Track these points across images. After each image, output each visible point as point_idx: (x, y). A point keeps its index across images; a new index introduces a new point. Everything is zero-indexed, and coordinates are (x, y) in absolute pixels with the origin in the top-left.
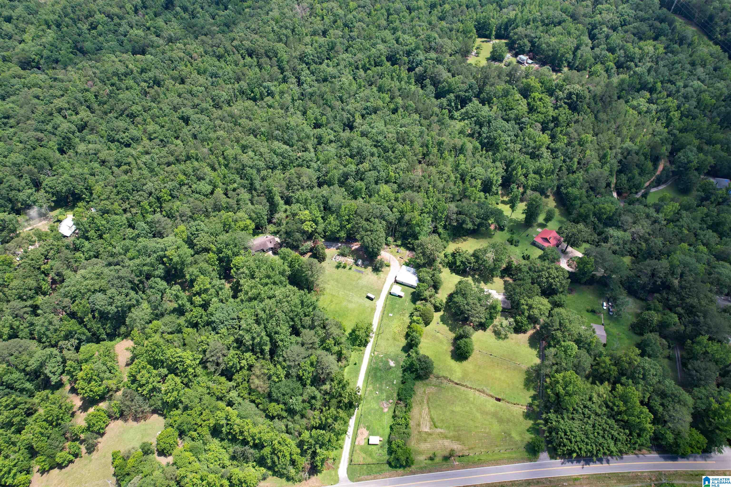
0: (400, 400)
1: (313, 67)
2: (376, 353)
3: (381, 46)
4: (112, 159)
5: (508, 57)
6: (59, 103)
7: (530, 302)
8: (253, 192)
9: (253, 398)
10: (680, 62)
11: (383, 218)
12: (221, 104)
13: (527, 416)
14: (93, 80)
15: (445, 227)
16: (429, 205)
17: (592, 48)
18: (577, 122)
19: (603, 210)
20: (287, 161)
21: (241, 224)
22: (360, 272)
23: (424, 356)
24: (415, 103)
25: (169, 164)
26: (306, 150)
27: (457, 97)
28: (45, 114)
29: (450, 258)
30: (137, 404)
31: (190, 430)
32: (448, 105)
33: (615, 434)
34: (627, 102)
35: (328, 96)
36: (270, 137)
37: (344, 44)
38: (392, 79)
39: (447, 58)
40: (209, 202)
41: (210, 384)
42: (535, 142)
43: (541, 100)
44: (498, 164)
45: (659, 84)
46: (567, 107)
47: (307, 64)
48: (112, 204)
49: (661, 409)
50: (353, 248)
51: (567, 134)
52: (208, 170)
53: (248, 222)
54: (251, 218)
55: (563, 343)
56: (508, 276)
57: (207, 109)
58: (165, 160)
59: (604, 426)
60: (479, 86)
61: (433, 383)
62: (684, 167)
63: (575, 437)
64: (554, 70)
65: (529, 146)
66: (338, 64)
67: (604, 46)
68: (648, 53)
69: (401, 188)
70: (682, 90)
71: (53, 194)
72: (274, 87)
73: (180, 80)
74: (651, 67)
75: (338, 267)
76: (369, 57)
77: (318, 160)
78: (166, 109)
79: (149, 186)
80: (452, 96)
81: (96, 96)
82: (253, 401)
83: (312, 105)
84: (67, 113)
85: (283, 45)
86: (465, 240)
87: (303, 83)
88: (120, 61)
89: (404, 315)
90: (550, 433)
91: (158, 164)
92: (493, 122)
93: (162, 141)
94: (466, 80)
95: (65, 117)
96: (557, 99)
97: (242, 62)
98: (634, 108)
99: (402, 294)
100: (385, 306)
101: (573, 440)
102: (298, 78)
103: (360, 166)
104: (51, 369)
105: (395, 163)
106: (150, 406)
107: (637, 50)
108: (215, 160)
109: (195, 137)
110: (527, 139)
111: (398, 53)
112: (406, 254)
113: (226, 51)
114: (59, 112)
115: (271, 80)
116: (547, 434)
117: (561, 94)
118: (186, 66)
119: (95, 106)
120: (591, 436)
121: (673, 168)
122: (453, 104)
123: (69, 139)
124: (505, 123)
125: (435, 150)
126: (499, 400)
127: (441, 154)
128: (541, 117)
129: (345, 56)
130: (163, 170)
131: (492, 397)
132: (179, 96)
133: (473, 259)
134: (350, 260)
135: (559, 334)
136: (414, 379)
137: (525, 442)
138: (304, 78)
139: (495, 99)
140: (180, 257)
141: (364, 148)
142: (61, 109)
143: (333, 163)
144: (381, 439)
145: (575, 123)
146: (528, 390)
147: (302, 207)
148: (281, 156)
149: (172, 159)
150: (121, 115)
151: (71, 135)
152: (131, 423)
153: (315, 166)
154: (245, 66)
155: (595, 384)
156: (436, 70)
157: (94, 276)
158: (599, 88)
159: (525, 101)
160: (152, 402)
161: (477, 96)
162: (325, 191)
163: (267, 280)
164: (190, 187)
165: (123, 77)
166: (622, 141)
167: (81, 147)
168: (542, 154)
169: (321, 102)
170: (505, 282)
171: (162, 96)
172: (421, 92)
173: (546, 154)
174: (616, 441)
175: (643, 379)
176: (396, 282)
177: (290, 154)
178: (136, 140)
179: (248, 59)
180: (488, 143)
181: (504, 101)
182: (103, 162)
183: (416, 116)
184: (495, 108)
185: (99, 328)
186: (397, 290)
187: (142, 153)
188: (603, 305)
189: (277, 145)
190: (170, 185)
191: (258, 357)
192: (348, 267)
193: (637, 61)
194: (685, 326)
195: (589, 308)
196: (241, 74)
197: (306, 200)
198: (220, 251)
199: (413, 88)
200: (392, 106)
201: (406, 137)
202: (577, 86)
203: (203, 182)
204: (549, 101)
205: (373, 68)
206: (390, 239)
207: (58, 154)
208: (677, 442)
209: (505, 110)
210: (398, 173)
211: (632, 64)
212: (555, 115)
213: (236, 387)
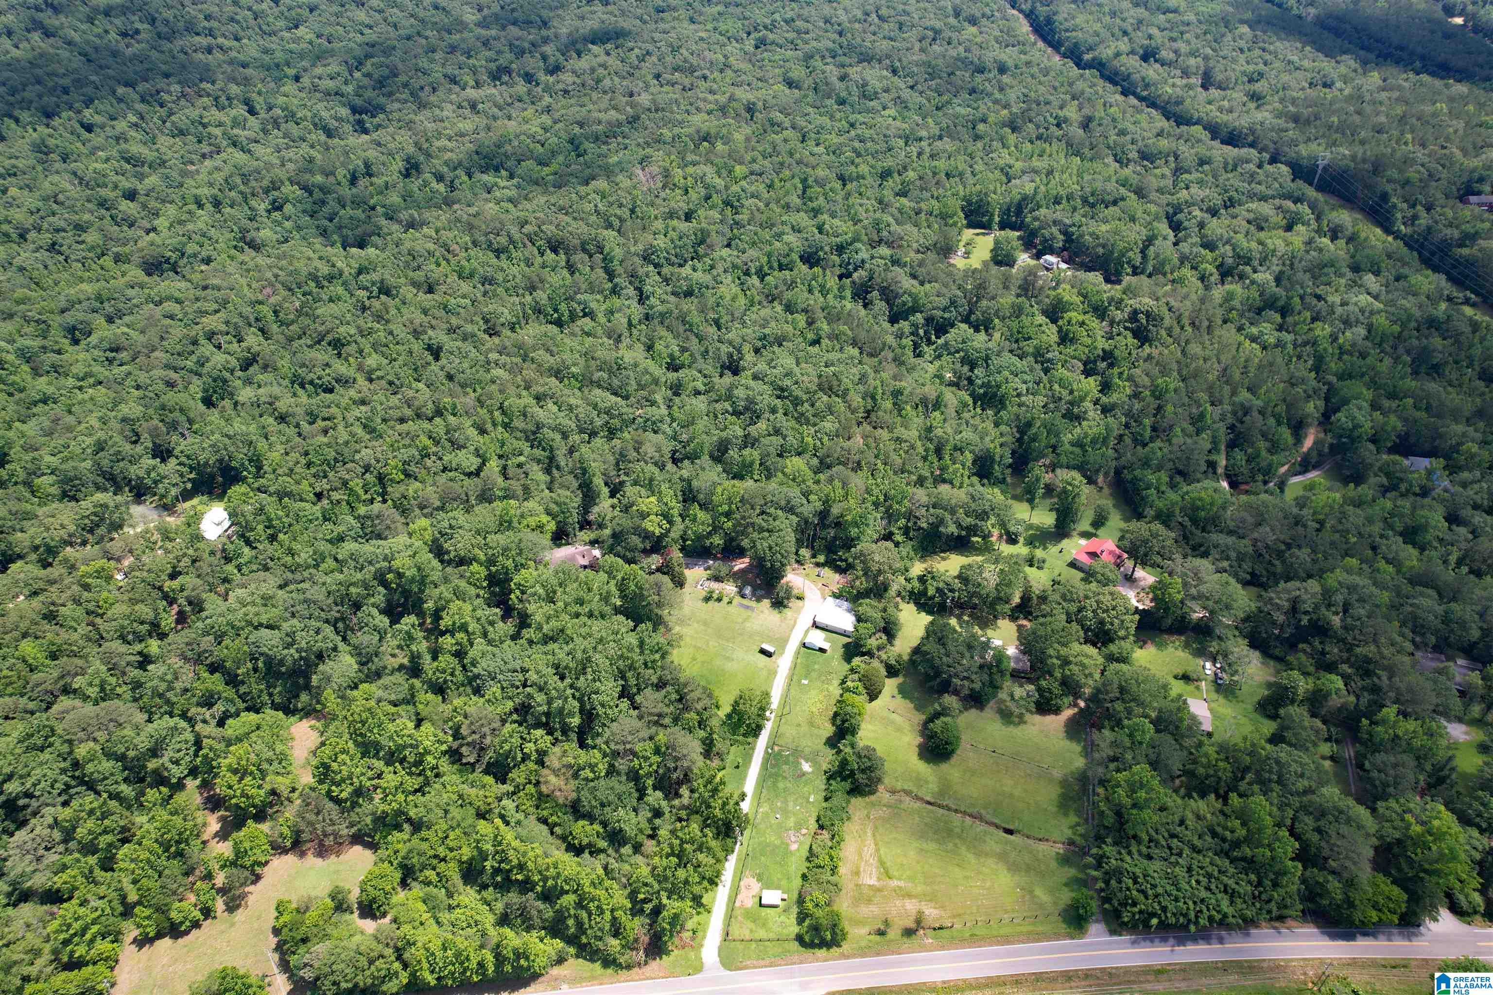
0: (821, 827)
1: (666, 270)
2: (776, 748)
3: (791, 238)
4: (299, 411)
5: (1024, 259)
6: (212, 322)
7: (1064, 651)
8: (555, 471)
9: (545, 813)
10: (1333, 266)
11: (790, 509)
12: (498, 328)
13: (1065, 860)
14: (272, 285)
15: (906, 531)
16: (876, 491)
17: (1175, 244)
18: (1149, 358)
19: (1199, 503)
20: (616, 422)
21: (532, 521)
22: (747, 607)
23: (867, 748)
24: (852, 330)
25: (402, 420)
26: (653, 403)
27: (929, 320)
28: (184, 341)
29: (916, 584)
30: (327, 818)
31: (424, 867)
32: (912, 334)
33: (1231, 882)
34: (1240, 329)
35: (695, 317)
36: (586, 382)
37: (724, 235)
38: (810, 291)
39: (910, 256)
40: (472, 485)
41: (466, 789)
42: (1071, 392)
43: (1082, 324)
44: (1003, 428)
45: (1297, 300)
46: (1129, 334)
47: (656, 266)
48: (298, 483)
49: (1315, 838)
50: (736, 568)
51: (1130, 379)
52: (472, 432)
53: (545, 518)
54: (548, 513)
55: (1126, 722)
56: (1025, 618)
57: (473, 335)
58: (397, 414)
59: (1210, 869)
60: (969, 302)
61: (885, 801)
62: (1349, 437)
63: (1154, 886)
64: (1107, 280)
65: (1060, 399)
66: (712, 267)
67: (1196, 239)
68: (1274, 251)
69: (824, 465)
70: (1339, 310)
71: (192, 468)
72: (594, 302)
73: (425, 287)
74: (1281, 272)
75: (707, 599)
76: (769, 255)
77: (673, 420)
78: (401, 332)
79: (366, 455)
80: (919, 318)
81: (276, 312)
82: (544, 821)
83: (664, 333)
84: (222, 339)
85: (615, 233)
86: (944, 559)
87: (648, 298)
88: (321, 258)
89: (829, 682)
90: (1107, 883)
91: (384, 420)
92: (995, 361)
93: (391, 383)
94: (944, 290)
95: (219, 347)
96: (1112, 323)
97: (539, 260)
98: (1253, 339)
99: (826, 646)
100: (795, 666)
101: (1150, 892)
102: (640, 290)
103: (751, 429)
104: (172, 754)
105: (815, 425)
106: (352, 825)
107: (1254, 245)
108: (487, 417)
109: (450, 377)
110: (1056, 387)
111: (822, 248)
112: (835, 580)
113: (512, 241)
114: (210, 339)
115: (591, 290)
116: (1100, 885)
117: (1119, 315)
118: (438, 265)
119: (274, 328)
120: (1184, 885)
121: (1329, 439)
122: (921, 332)
123: (225, 381)
124: (1015, 359)
125: (888, 404)
126: (1010, 832)
127: (900, 411)
128: (1082, 352)
129: (726, 252)
130: (392, 428)
131: (997, 827)
132: (425, 312)
133: (957, 584)
134: (730, 588)
135: (1119, 706)
136: (848, 793)
137: (1062, 905)
138: (651, 289)
139: (996, 321)
140: (419, 569)
141: (759, 398)
142: (214, 333)
143: (702, 424)
144: (785, 896)
145: (1145, 361)
146: (1066, 815)
147: (643, 492)
148: (607, 413)
149: (408, 412)
150: (319, 342)
151: (227, 375)
152: (311, 860)
153: (669, 431)
154: (544, 266)
155: (1190, 797)
156: (890, 275)
157: (259, 601)
158: (1188, 303)
159: (1054, 328)
160: (354, 817)
161: (966, 320)
162: (686, 470)
163: (577, 608)
164: (440, 459)
165: (326, 283)
166: (1234, 393)
167: (246, 394)
168: (1085, 412)
169: (681, 329)
170: (1020, 628)
171: (393, 311)
172: (863, 312)
173: (1093, 413)
174: (1232, 896)
175: (1279, 782)
176: (816, 625)
177: (623, 410)
178: (345, 382)
179: (550, 256)
180: (985, 394)
181: (1015, 325)
182: (282, 419)
183: (855, 352)
184: (997, 335)
185: (261, 691)
186: (818, 639)
187: (354, 402)
188: (1204, 667)
189: (599, 395)
190: (405, 454)
191: (556, 739)
192: (726, 600)
193: (1256, 263)
194: (1358, 697)
195: (1180, 672)
196: (536, 279)
197: (651, 480)
198: (491, 561)
199: (849, 305)
200: (810, 336)
201: (835, 383)
202: (1147, 300)
203: (464, 451)
204: (1098, 327)
205: (776, 273)
206: (805, 552)
207: (202, 407)
208: (1348, 897)
209: (1017, 341)
210: (820, 440)
211: (1248, 269)
212: (1107, 347)
213: (514, 793)
